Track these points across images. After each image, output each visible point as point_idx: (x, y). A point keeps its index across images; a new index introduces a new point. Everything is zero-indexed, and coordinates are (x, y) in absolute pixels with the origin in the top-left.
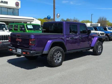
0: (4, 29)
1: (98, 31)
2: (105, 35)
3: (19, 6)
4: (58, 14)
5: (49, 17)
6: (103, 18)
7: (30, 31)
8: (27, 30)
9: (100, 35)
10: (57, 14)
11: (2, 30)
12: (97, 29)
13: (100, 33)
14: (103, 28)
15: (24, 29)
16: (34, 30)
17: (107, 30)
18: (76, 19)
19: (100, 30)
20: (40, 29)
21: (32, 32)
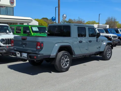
0: (8, 31)
1: (110, 34)
2: (117, 38)
3: (14, 4)
4: (65, 15)
5: (54, 18)
6: (112, 19)
7: (35, 33)
8: (32, 32)
9: (112, 39)
10: (63, 15)
11: (5, 33)
12: (108, 32)
13: (112, 36)
14: (114, 31)
15: (29, 31)
16: (40, 33)
17: (119, 32)
18: (80, 19)
19: (111, 33)
20: (46, 31)
21: (38, 34)
